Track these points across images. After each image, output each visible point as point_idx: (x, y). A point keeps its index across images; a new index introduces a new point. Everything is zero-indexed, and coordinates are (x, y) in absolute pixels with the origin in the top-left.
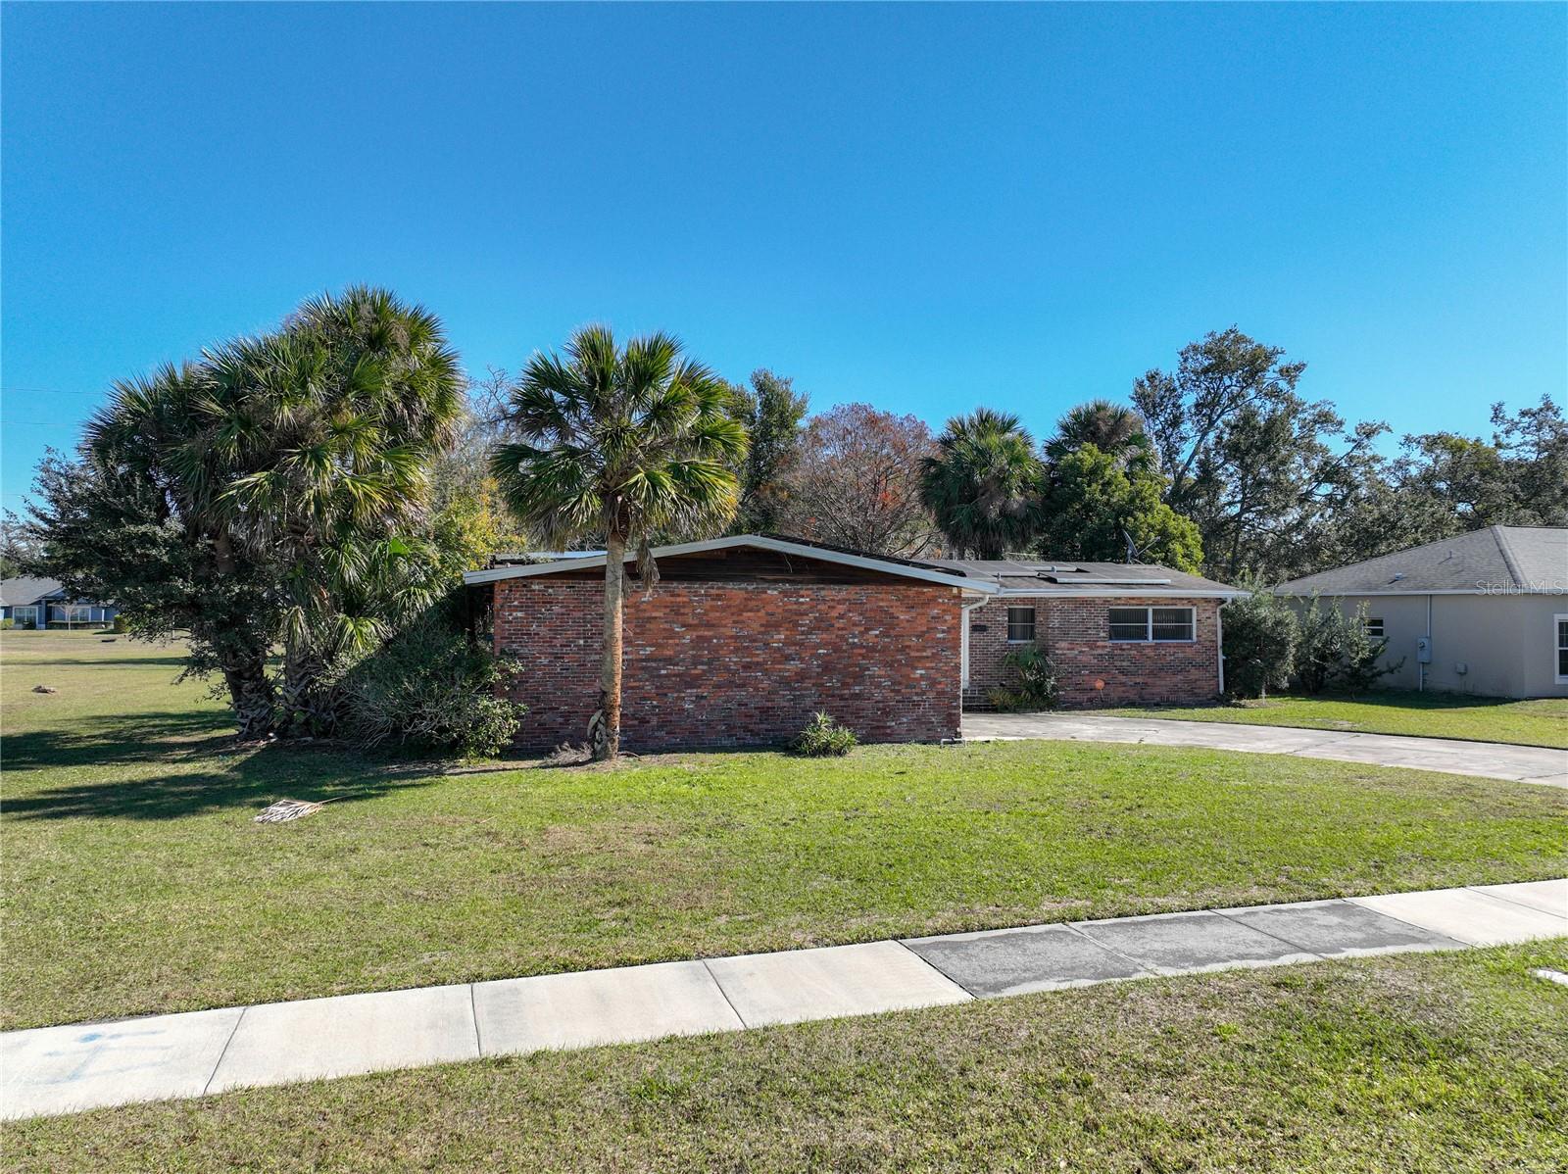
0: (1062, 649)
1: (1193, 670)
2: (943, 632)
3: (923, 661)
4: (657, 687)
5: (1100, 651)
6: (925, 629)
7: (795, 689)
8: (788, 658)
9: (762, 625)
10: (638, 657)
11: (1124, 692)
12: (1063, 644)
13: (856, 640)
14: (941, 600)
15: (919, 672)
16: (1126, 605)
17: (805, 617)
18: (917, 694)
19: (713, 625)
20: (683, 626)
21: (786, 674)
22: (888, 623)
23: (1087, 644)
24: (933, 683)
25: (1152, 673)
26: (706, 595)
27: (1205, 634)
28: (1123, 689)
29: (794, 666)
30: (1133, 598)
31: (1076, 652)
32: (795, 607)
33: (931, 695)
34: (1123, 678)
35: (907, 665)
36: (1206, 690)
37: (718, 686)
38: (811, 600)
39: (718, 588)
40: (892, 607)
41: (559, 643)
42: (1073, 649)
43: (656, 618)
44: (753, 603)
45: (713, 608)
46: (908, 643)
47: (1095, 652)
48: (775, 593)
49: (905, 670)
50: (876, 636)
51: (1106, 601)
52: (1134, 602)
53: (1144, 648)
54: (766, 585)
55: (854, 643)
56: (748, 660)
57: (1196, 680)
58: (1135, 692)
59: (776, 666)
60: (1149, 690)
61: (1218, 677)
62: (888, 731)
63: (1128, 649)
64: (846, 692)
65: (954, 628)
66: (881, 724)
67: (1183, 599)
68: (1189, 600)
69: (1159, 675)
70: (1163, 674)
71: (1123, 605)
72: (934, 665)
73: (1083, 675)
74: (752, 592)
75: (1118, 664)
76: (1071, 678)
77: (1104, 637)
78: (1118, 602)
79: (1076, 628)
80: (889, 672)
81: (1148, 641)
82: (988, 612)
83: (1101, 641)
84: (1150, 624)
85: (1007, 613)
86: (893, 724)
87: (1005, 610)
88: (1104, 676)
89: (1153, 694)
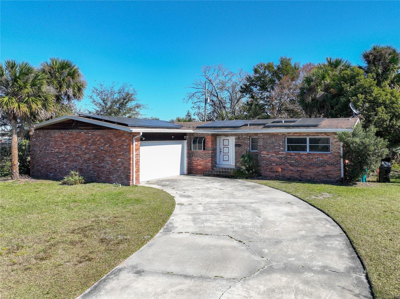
0: (264, 154)
2: (126, 146)
3: (120, 156)
4: (59, 161)
5: (280, 156)
6: (120, 145)
7: (88, 163)
8: (86, 153)
9: (80, 143)
10: (55, 152)
11: (292, 174)
12: (265, 152)
13: (102, 148)
14: (125, 135)
15: (119, 160)
16: (293, 136)
17: (90, 140)
18: (118, 167)
19: (70, 143)
20: (64, 143)
21: (86, 158)
22: (109, 141)
23: (275, 152)
24: (123, 164)
25: (306, 166)
26: (69, 134)
27: (335, 149)
28: (292, 172)
29: (87, 156)
30: (297, 133)
31: (270, 156)
32: (88, 137)
33: (122, 168)
34: (291, 168)
35: (115, 157)
37: (71, 161)
38: (91, 135)
39: (71, 132)
40: (112, 137)
41: (41, 147)
42: (269, 154)
43: (58, 140)
44: (78, 136)
45: (70, 138)
46: (116, 150)
47: (278, 156)
48: (83, 133)
49: (115, 159)
50: (108, 147)
51: (283, 134)
52: (297, 135)
54: (81, 131)
55: (102, 149)
56: (77, 153)
58: (297, 174)
59: (84, 156)
60: (304, 174)
61: (341, 170)
62: (110, 179)
63: (294, 155)
64: (100, 165)
65: (129, 144)
66: (109, 177)
69: (309, 167)
70: (311, 167)
71: (291, 136)
73: (273, 166)
74: (78, 133)
75: (289, 161)
76: (268, 167)
77: (282, 150)
78: (289, 135)
79: (270, 146)
80: (111, 159)
81: (306, 152)
82: (241, 139)
83: (281, 151)
84: (308, 144)
85: (250, 140)
86: (112, 177)
87: (248, 138)
88: (282, 166)
89: (306, 176)
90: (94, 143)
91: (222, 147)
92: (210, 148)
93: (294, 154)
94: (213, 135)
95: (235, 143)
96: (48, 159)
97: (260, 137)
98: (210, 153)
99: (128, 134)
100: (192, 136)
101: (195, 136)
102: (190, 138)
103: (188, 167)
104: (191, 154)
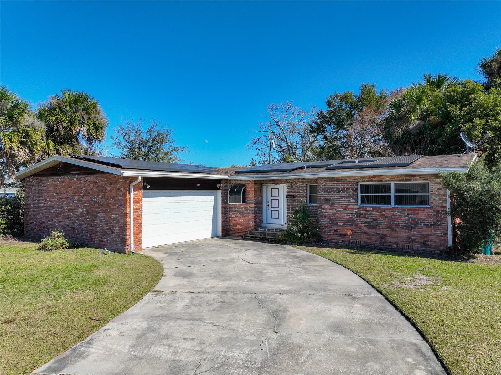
0: (326, 209)
1: (425, 228)
2: (121, 196)
3: (114, 210)
4: (51, 217)
5: (350, 211)
6: (115, 195)
7: (80, 221)
8: (78, 207)
9: (72, 193)
10: (47, 205)
11: (368, 239)
12: (327, 206)
13: (95, 200)
14: (120, 180)
15: (113, 216)
16: (369, 181)
17: (82, 190)
18: (113, 227)
19: (62, 193)
20: (56, 194)
21: (78, 214)
22: (102, 190)
23: (342, 206)
24: (118, 222)
25: (389, 228)
26: (61, 181)
27: (436, 201)
28: (368, 237)
29: (79, 210)
30: (375, 177)
31: (335, 211)
32: (80, 185)
33: (117, 228)
34: (367, 230)
35: (110, 212)
36: (438, 243)
37: (63, 218)
38: (84, 182)
39: (63, 178)
40: (105, 184)
41: (34, 199)
42: (333, 209)
43: (51, 190)
44: (70, 184)
45: (63, 187)
46: (110, 202)
47: (347, 212)
48: (75, 179)
49: (109, 215)
50: (101, 198)
51: (354, 179)
52: (376, 179)
53: (384, 210)
54: (73, 177)
56: (69, 207)
57: (428, 235)
58: (377, 239)
59: (76, 211)
61: (447, 234)
62: (104, 243)
63: (370, 211)
64: (92, 223)
65: (125, 194)
66: (102, 239)
67: (415, 176)
68: (421, 176)
69: (395, 229)
70: (398, 229)
71: (367, 181)
72: (117, 212)
73: (340, 226)
74: (70, 179)
75: (364, 220)
76: (331, 227)
77: (353, 203)
78: (364, 180)
79: (335, 196)
80: (104, 215)
81: (389, 205)
82: (296, 188)
83: (351, 205)
84: (393, 193)
85: (307, 188)
86: (105, 240)
87: (305, 186)
88: (353, 227)
89: (391, 242)
90: (87, 194)
91: (270, 199)
92: (252, 200)
93: (372, 209)
94: (256, 182)
95: (287, 193)
96: (41, 215)
97: (321, 184)
98: (251, 208)
99: (123, 180)
100: (229, 184)
101: (233, 183)
102: (227, 188)
103: (223, 226)
104: (228, 209)
